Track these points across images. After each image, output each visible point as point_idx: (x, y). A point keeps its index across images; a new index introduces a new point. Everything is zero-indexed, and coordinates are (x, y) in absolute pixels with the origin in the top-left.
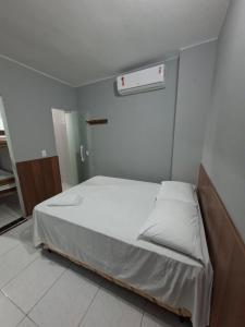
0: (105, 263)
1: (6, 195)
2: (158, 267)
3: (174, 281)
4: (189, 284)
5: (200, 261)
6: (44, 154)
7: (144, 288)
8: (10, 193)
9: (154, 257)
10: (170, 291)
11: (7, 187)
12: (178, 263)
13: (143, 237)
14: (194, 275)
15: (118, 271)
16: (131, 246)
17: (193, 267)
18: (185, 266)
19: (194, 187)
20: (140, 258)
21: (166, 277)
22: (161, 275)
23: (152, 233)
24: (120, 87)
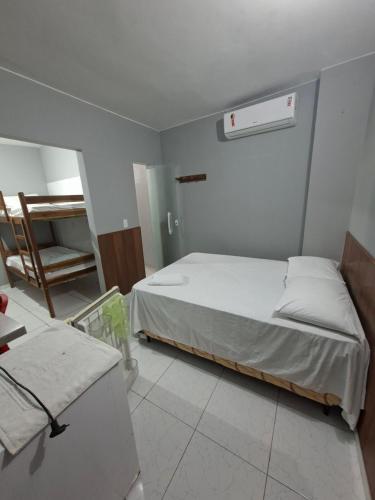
0: (230, 346)
1: (80, 277)
2: (300, 346)
3: (321, 361)
4: (341, 363)
5: (353, 337)
6: (126, 225)
7: (281, 373)
8: (85, 275)
9: (295, 335)
10: (316, 373)
11: (81, 267)
12: (326, 340)
13: (279, 314)
14: (346, 352)
15: (247, 356)
16: (265, 325)
17: (345, 343)
18: (336, 343)
19: (338, 264)
20: (277, 337)
21: (310, 359)
22: (304, 355)
23: (291, 308)
24: (228, 128)
